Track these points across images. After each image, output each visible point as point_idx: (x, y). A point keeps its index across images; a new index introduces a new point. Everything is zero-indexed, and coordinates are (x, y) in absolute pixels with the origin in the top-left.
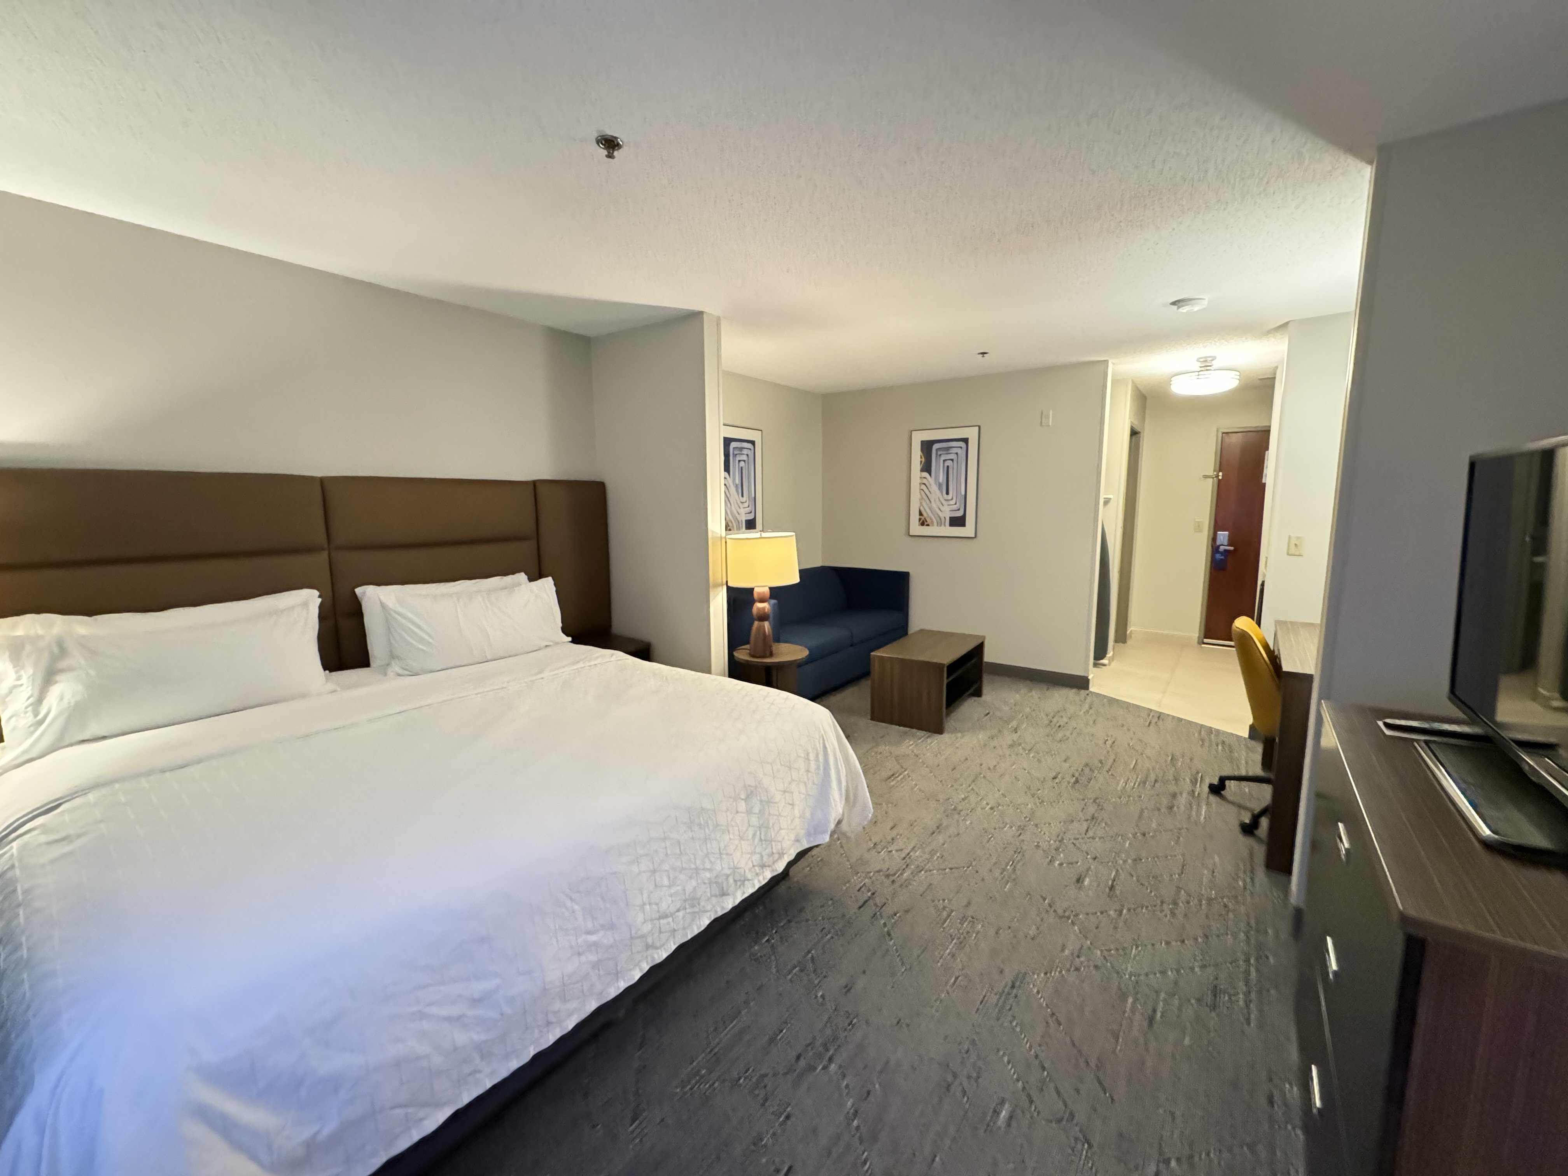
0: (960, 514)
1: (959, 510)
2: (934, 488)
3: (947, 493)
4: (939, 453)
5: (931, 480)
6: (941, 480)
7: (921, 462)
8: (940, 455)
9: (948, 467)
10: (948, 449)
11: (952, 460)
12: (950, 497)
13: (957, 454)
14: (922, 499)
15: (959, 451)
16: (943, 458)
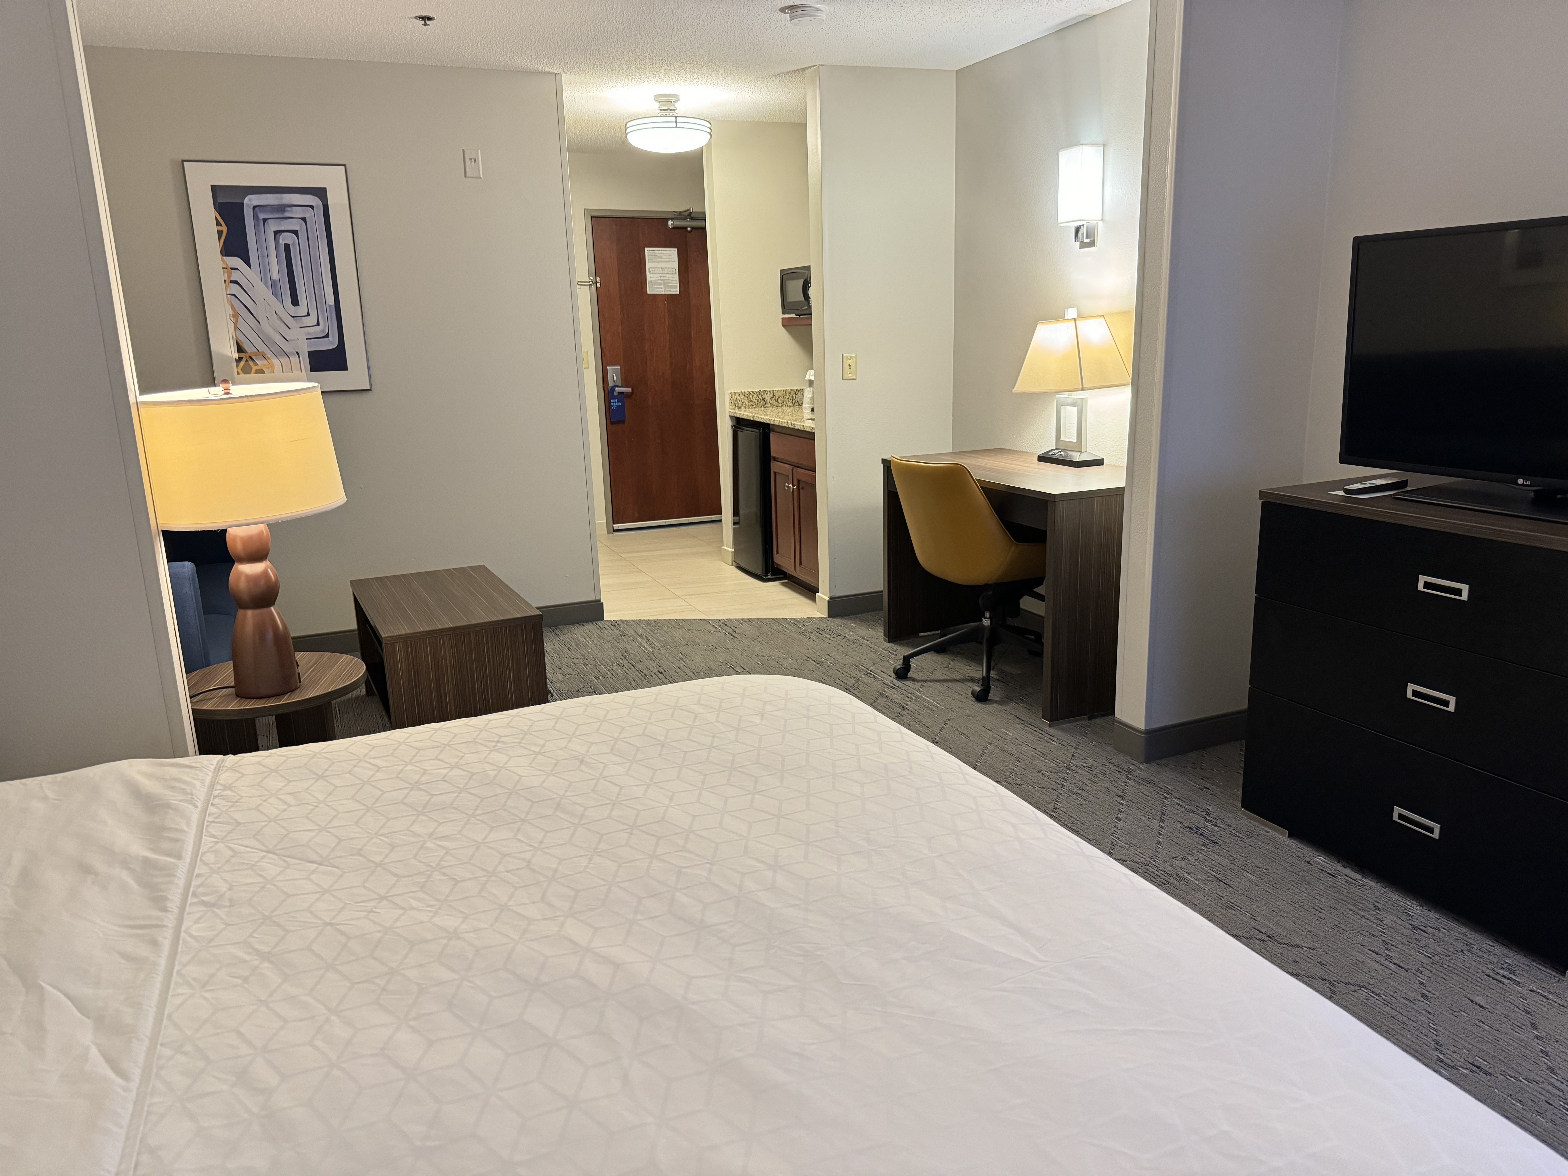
0: (331, 344)
1: (327, 336)
2: (262, 291)
3: (295, 302)
4: (262, 216)
5: (248, 274)
6: (275, 276)
7: (220, 233)
8: (265, 220)
9: (287, 247)
10: (282, 208)
11: (296, 232)
12: (302, 310)
13: (304, 219)
14: (236, 315)
15: (308, 214)
16: (273, 226)
